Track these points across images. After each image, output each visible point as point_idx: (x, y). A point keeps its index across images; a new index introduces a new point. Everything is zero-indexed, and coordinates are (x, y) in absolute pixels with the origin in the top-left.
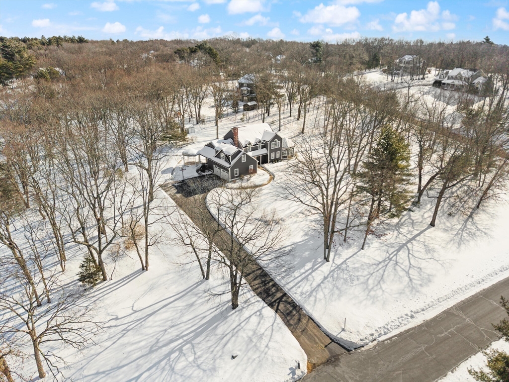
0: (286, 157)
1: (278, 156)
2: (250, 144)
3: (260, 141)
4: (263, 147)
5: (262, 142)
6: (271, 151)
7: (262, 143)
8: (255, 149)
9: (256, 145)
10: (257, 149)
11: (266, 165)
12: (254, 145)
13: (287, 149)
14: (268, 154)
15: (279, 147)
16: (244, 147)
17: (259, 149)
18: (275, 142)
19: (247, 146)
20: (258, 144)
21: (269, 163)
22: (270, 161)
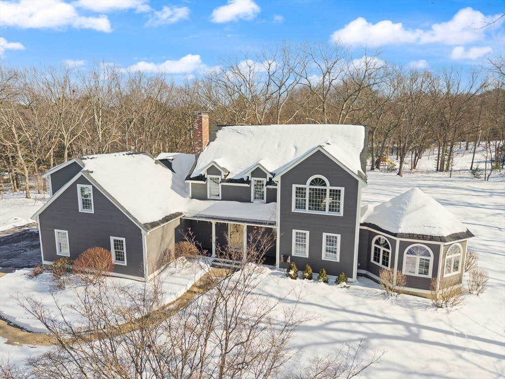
1: (331, 256)
3: (260, 172)
5: (269, 175)
6: (293, 220)
9: (241, 181)
10: (248, 201)
12: (231, 180)
14: (277, 228)
15: (340, 214)
16: (193, 178)
17: (256, 201)
18: (311, 184)
19: (206, 177)
20: (250, 180)
21: (280, 267)
22: (282, 260)
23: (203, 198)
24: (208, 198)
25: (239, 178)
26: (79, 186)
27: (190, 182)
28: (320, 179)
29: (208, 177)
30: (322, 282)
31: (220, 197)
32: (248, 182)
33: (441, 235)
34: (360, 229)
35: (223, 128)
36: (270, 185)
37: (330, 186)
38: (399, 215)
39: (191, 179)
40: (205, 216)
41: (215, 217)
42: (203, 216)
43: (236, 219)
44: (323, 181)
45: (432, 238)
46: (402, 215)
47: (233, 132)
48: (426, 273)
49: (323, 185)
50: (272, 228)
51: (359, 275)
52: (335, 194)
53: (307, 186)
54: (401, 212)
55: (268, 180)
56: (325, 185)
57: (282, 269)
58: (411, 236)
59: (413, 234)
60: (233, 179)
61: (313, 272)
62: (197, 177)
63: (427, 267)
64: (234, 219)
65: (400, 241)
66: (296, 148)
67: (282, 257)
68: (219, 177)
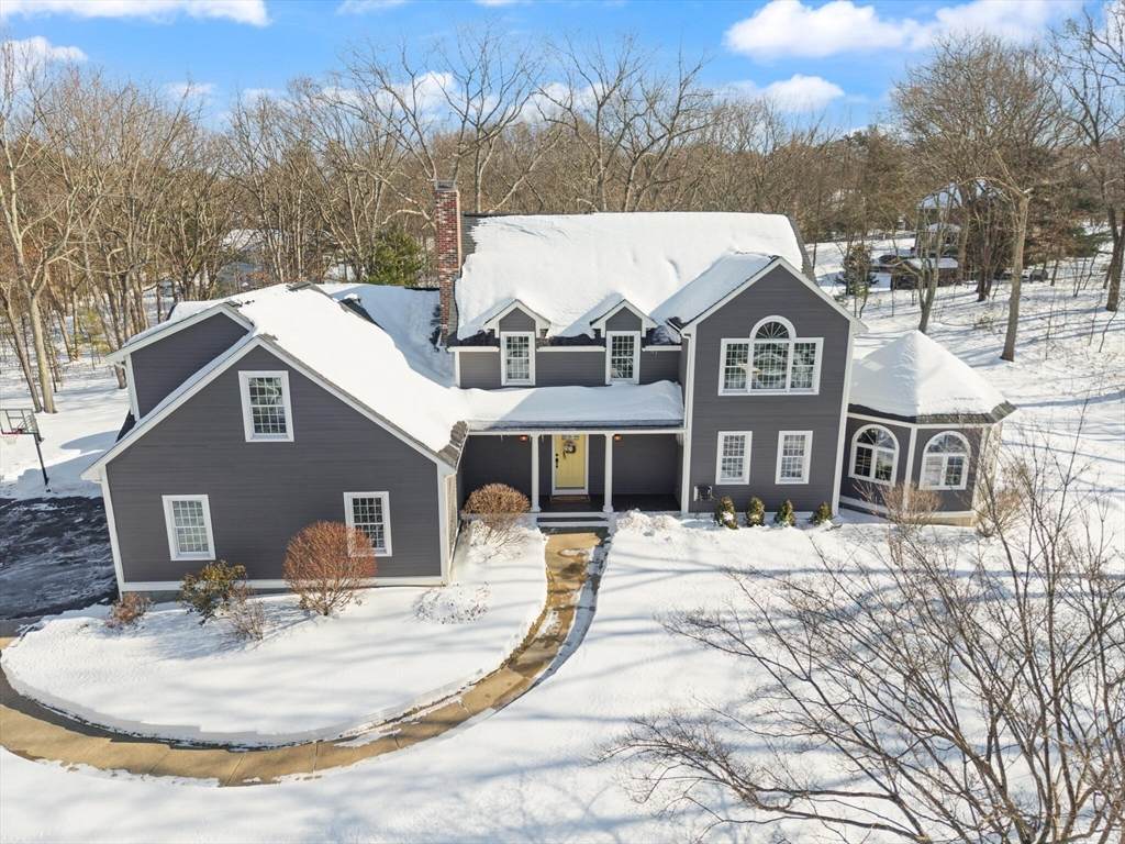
1: (790, 472)
2: (522, 320)
3: (629, 320)
4: (655, 370)
5: (648, 323)
7: (649, 340)
8: (572, 371)
9: (583, 340)
10: (598, 383)
12: (558, 341)
13: (901, 427)
14: (686, 434)
15: (812, 391)
16: (466, 339)
17: (616, 383)
18: (758, 336)
19: (497, 336)
20: (603, 336)
21: (690, 511)
22: (695, 498)
23: (493, 384)
24: (503, 383)
25: (576, 333)
26: (245, 377)
27: (457, 350)
28: (777, 324)
29: (503, 336)
30: (790, 527)
31: (532, 380)
32: (600, 341)
33: (984, 412)
34: (848, 418)
35: (482, 220)
36: (652, 344)
37: (798, 336)
38: (907, 384)
39: (462, 343)
40: (518, 425)
41: (544, 424)
42: (513, 424)
43: (592, 424)
44: (783, 329)
45: (970, 417)
46: (914, 384)
47: (510, 230)
48: (957, 481)
49: (782, 337)
50: (675, 435)
51: (841, 505)
52: (806, 351)
53: (751, 341)
54: (908, 377)
55: (644, 335)
56: (786, 336)
57: (693, 514)
58: (938, 418)
59: (942, 415)
60: (563, 338)
61: (766, 510)
62: (475, 337)
63: (959, 471)
64: (588, 424)
65: (919, 430)
66: (672, 262)
67: (696, 490)
68: (530, 335)
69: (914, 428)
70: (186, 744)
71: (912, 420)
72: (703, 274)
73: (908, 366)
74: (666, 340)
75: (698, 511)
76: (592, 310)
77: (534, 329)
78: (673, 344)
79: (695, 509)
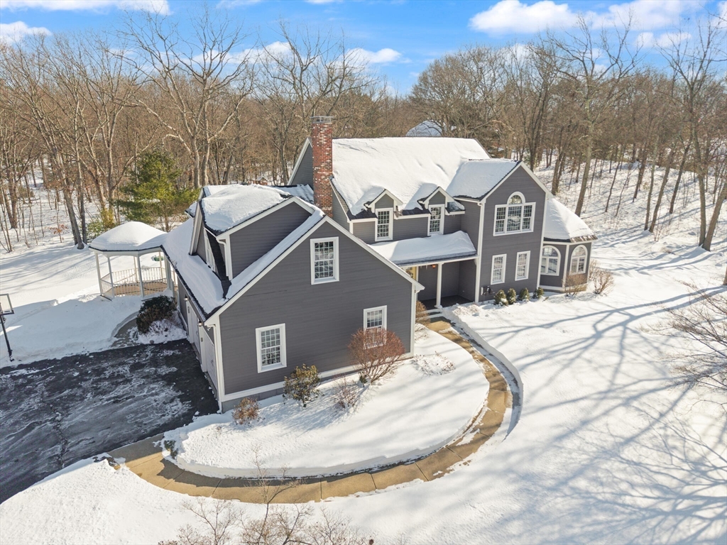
0: (555, 281)
1: (521, 275)
2: (387, 201)
3: (439, 198)
4: (454, 225)
5: (449, 199)
6: (493, 245)
7: (449, 209)
8: (410, 229)
9: (416, 211)
10: (424, 235)
11: (464, 313)
12: (405, 212)
13: (563, 245)
14: (478, 259)
15: (531, 230)
16: (357, 215)
17: (434, 234)
18: (510, 203)
19: (373, 212)
20: (427, 208)
21: (479, 301)
22: (482, 293)
24: (376, 240)
25: (412, 208)
26: (313, 242)
27: (352, 221)
28: (517, 196)
29: (376, 211)
31: (391, 236)
32: (426, 211)
36: (452, 211)
37: (526, 202)
38: (560, 224)
39: (356, 217)
41: (411, 261)
44: (520, 198)
46: (563, 223)
48: (582, 269)
50: (473, 260)
52: (528, 210)
53: (507, 206)
54: (558, 220)
55: (446, 206)
56: (521, 202)
57: (480, 303)
58: (576, 239)
62: (360, 213)
63: (583, 265)
64: (433, 259)
65: (570, 246)
66: (438, 165)
67: (482, 289)
68: (391, 210)
69: (568, 245)
70: (376, 469)
71: (569, 241)
72: (458, 171)
73: (556, 215)
74: (457, 208)
75: (482, 301)
76: (416, 194)
77: (393, 206)
78: (461, 210)
79: (482, 300)
